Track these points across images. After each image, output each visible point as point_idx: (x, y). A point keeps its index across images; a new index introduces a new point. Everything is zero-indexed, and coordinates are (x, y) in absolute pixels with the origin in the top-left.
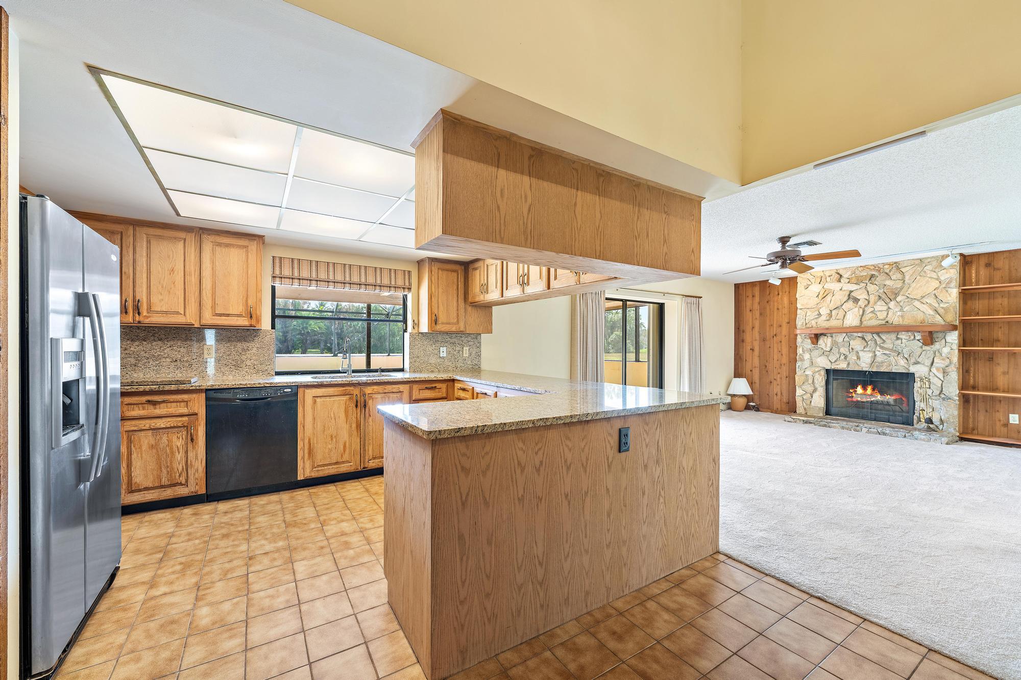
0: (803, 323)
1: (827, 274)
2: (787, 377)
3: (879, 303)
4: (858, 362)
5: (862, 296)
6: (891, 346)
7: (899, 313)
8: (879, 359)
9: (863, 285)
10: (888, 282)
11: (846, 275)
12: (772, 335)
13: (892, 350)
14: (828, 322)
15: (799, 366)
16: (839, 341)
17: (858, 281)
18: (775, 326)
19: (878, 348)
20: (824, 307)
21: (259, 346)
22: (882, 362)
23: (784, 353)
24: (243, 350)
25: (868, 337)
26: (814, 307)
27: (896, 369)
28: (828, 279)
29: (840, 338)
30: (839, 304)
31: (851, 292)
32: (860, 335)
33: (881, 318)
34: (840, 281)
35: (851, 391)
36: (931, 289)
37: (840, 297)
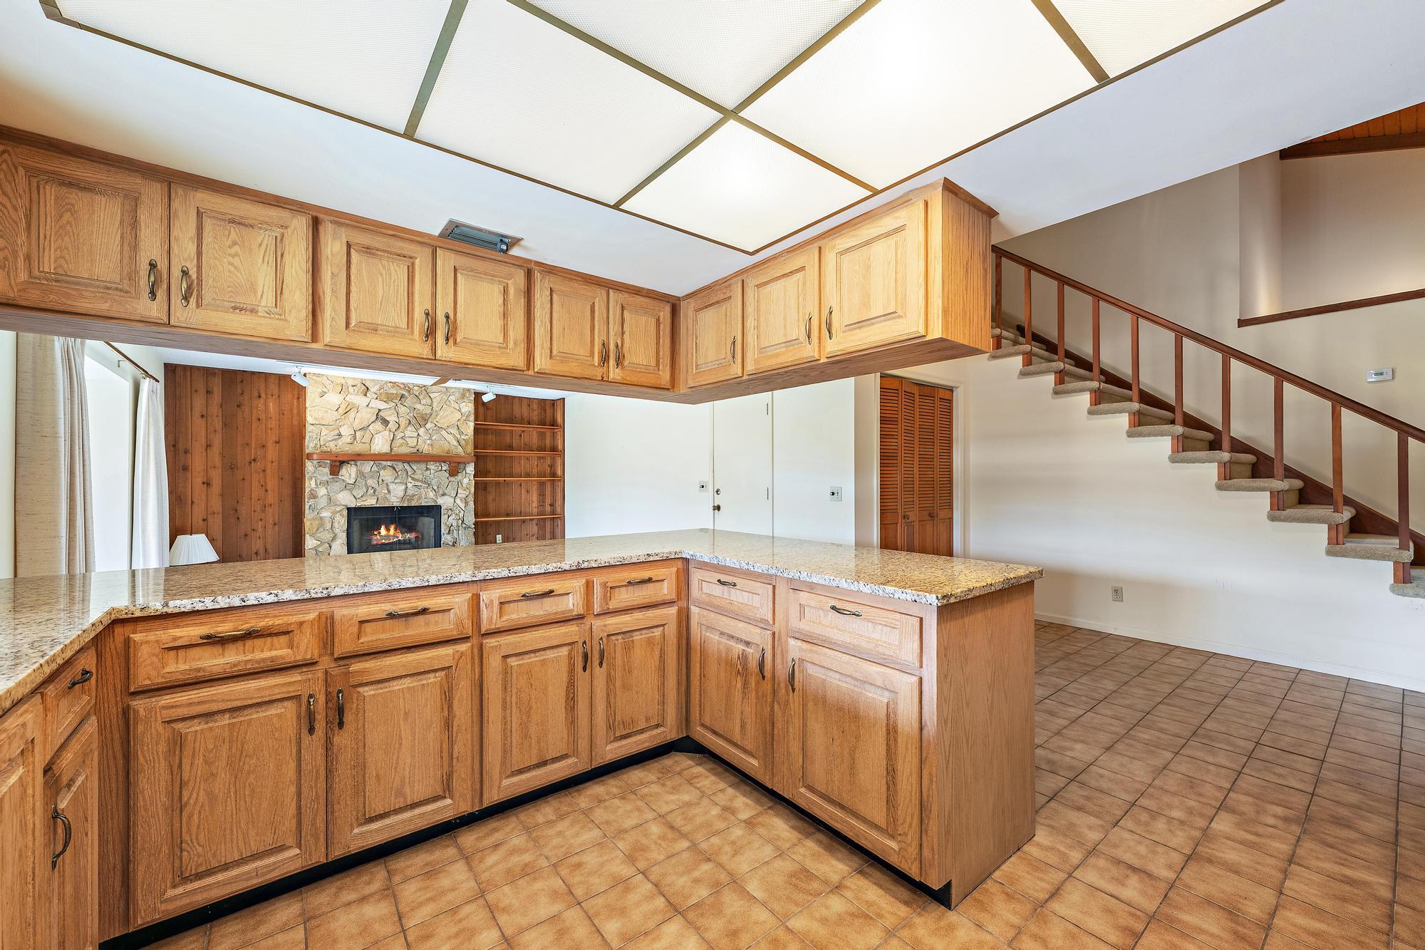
0: (316, 444)
1: (350, 383)
2: (275, 524)
3: (409, 428)
4: (387, 496)
5: (392, 418)
6: (420, 477)
7: (428, 442)
8: (410, 492)
9: (392, 404)
10: (418, 406)
11: (373, 389)
12: (248, 459)
13: (421, 481)
14: (352, 446)
15: (310, 506)
16: (366, 471)
17: (389, 398)
18: (253, 445)
19: (410, 479)
20: (346, 426)
22: (413, 496)
23: (269, 487)
25: (399, 466)
26: (332, 423)
27: (426, 502)
28: (351, 389)
29: (367, 467)
30: (366, 424)
31: (380, 410)
32: (389, 463)
33: (412, 445)
34: (366, 395)
35: (375, 533)
36: (454, 421)
37: (366, 416)
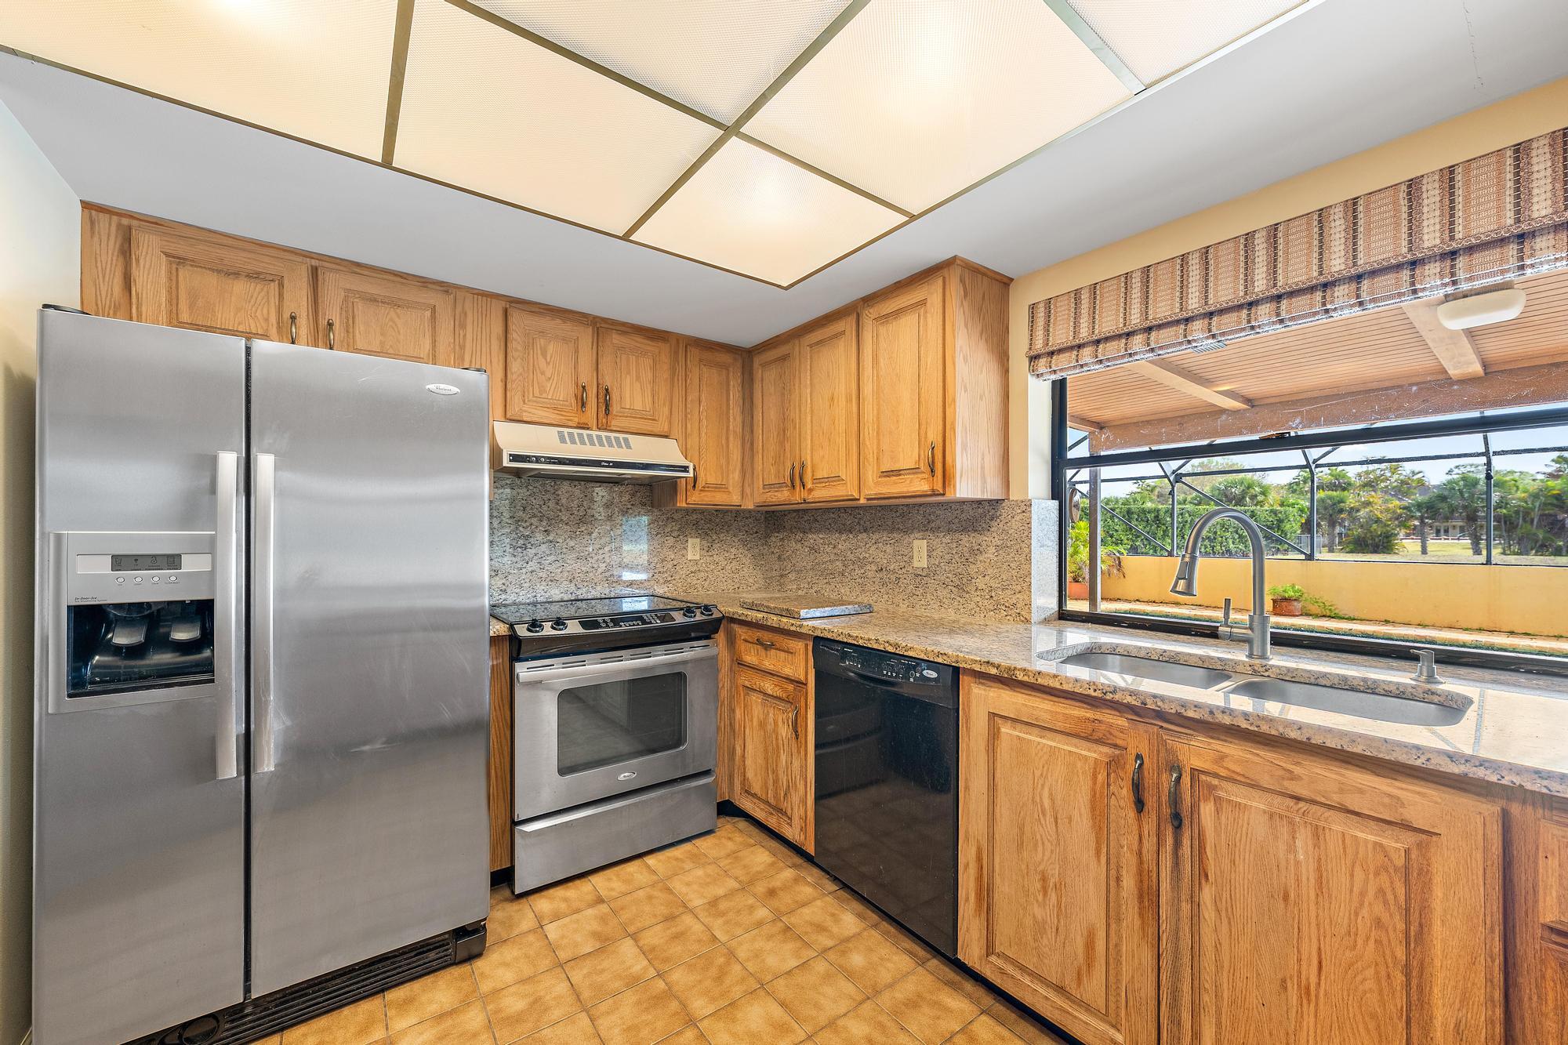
21: (999, 543)
24: (972, 551)
